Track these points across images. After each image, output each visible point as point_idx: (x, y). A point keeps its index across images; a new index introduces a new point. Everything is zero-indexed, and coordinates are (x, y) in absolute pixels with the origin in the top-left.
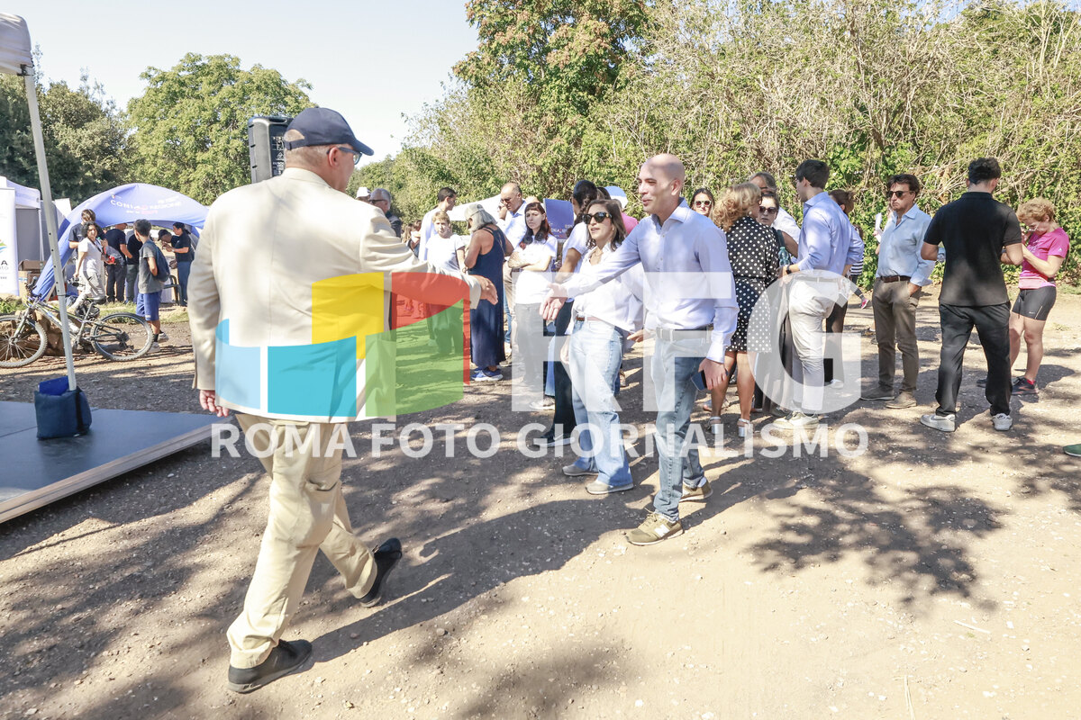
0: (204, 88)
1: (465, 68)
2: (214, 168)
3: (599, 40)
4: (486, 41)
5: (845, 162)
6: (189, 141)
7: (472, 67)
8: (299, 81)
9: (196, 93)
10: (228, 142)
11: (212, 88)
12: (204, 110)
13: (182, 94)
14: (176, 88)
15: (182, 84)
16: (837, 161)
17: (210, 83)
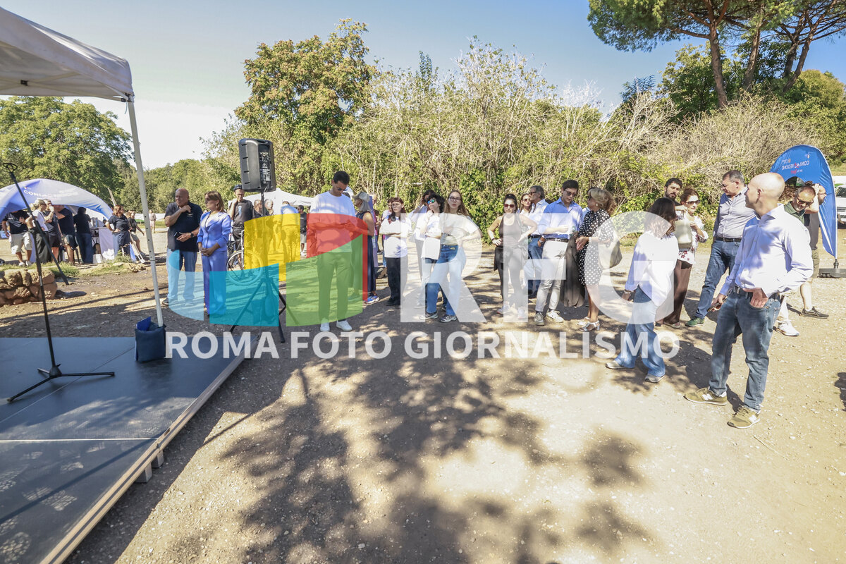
0: (36, 113)
1: (243, 112)
2: (49, 169)
3: (331, 100)
4: (256, 95)
5: (478, 177)
6: (27, 150)
7: (247, 112)
8: (108, 113)
9: (30, 117)
10: (59, 152)
11: (43, 114)
12: (38, 129)
13: (19, 117)
14: (14, 112)
15: (18, 110)
16: (474, 176)
17: (41, 111)
